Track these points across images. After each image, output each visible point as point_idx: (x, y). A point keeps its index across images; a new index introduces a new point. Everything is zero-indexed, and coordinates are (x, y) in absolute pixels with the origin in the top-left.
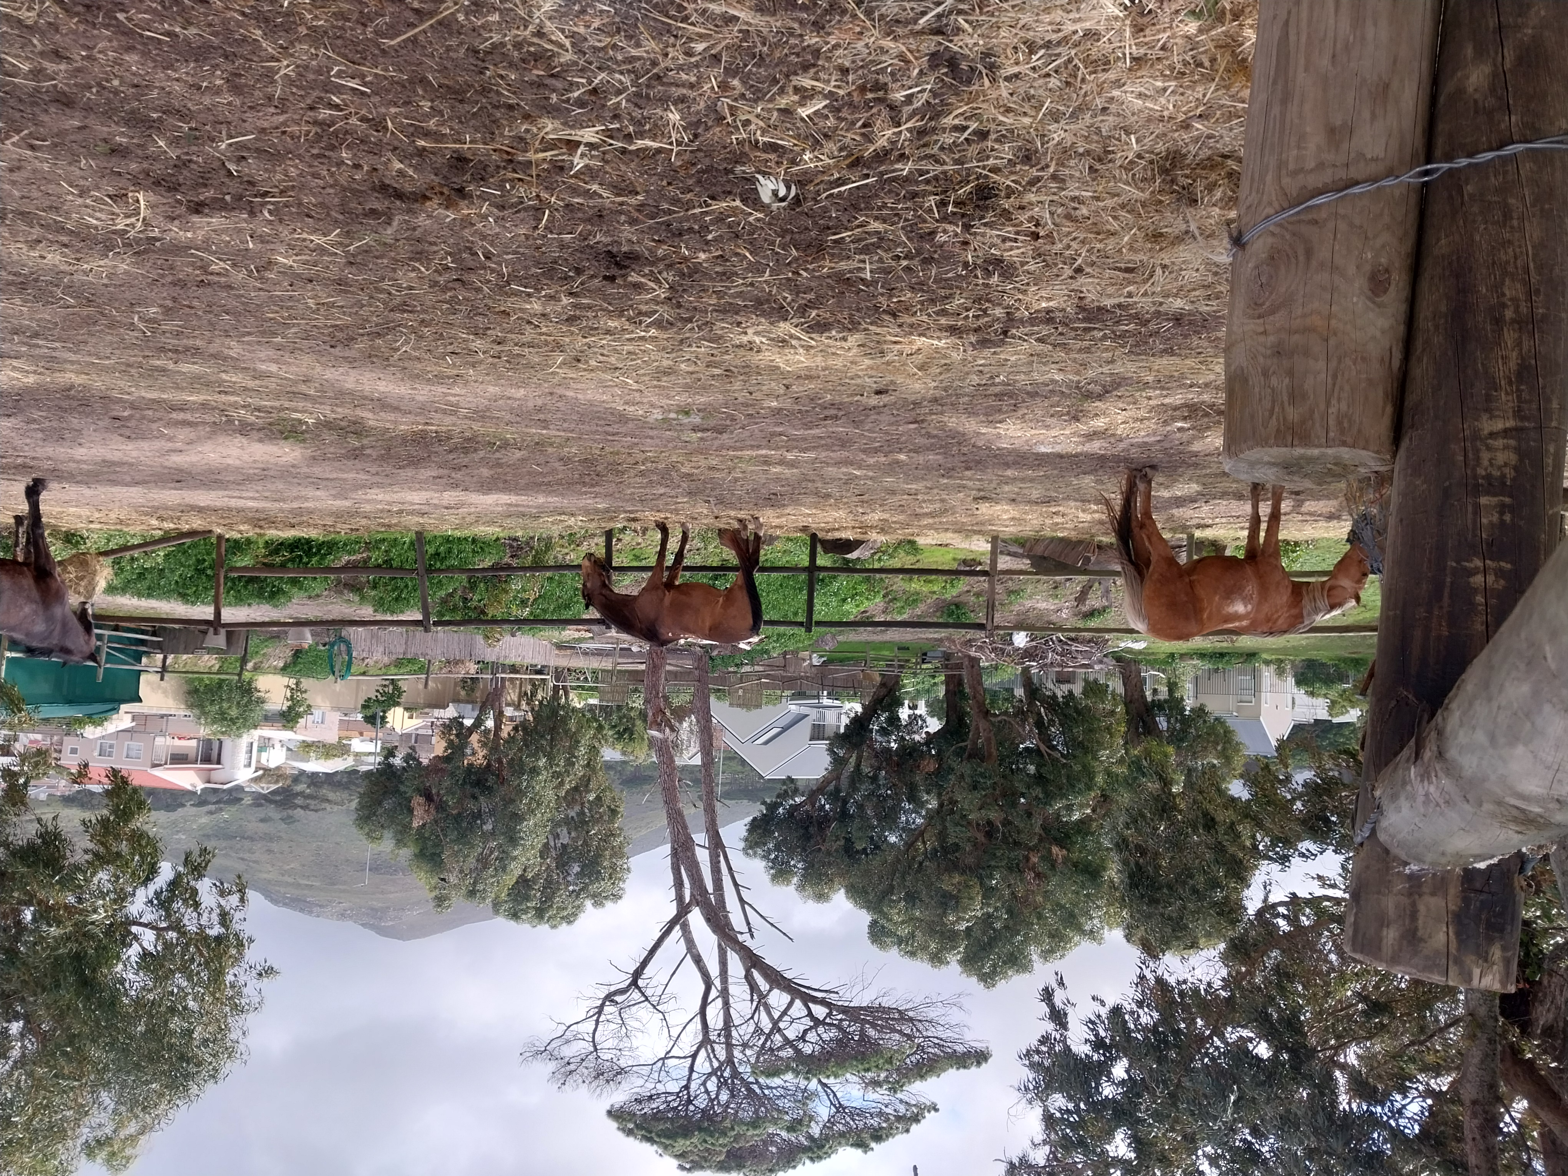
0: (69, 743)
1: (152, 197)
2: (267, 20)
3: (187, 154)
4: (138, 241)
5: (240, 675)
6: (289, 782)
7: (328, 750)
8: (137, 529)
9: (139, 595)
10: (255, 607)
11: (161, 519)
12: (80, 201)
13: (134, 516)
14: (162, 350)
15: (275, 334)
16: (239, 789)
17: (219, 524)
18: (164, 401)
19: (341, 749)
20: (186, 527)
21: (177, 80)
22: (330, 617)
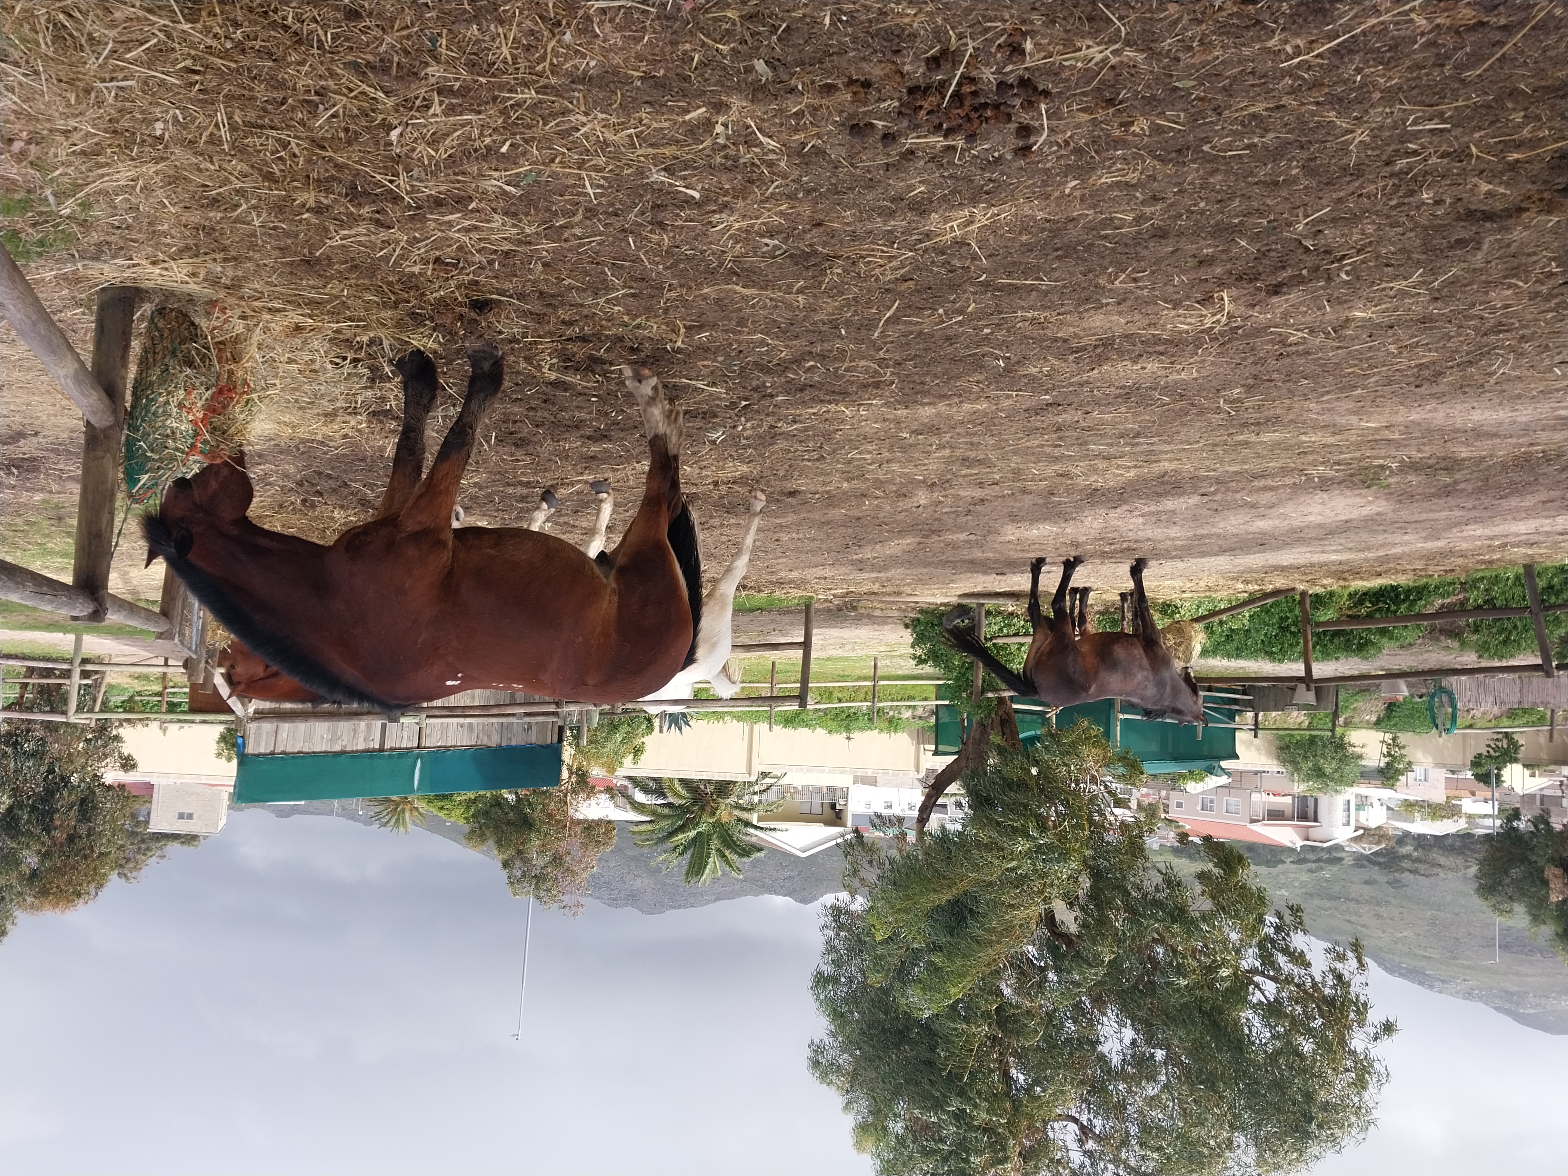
0: (1175, 797)
1: (1235, 292)
2: (1340, 100)
3: (1267, 244)
4: (1222, 334)
5: (1333, 730)
6: (1392, 843)
7: (1435, 811)
8: (1223, 594)
9: (1229, 656)
10: (1343, 660)
11: (1246, 582)
12: (1173, 313)
13: (1222, 582)
14: (1245, 425)
15: (1355, 387)
16: (1338, 848)
17: (1302, 581)
18: (1246, 471)
19: (1449, 810)
20: (1269, 588)
21: (1256, 183)
22: (1427, 667)
